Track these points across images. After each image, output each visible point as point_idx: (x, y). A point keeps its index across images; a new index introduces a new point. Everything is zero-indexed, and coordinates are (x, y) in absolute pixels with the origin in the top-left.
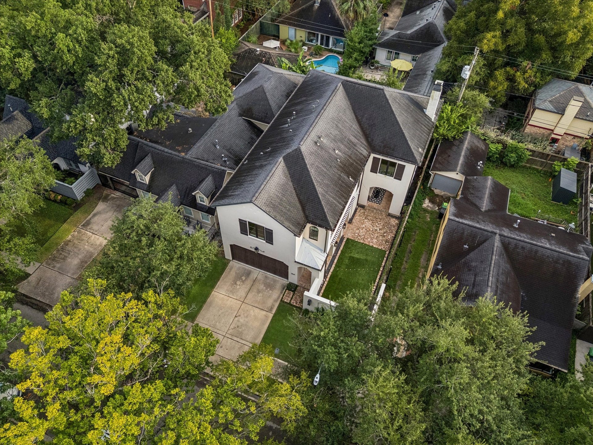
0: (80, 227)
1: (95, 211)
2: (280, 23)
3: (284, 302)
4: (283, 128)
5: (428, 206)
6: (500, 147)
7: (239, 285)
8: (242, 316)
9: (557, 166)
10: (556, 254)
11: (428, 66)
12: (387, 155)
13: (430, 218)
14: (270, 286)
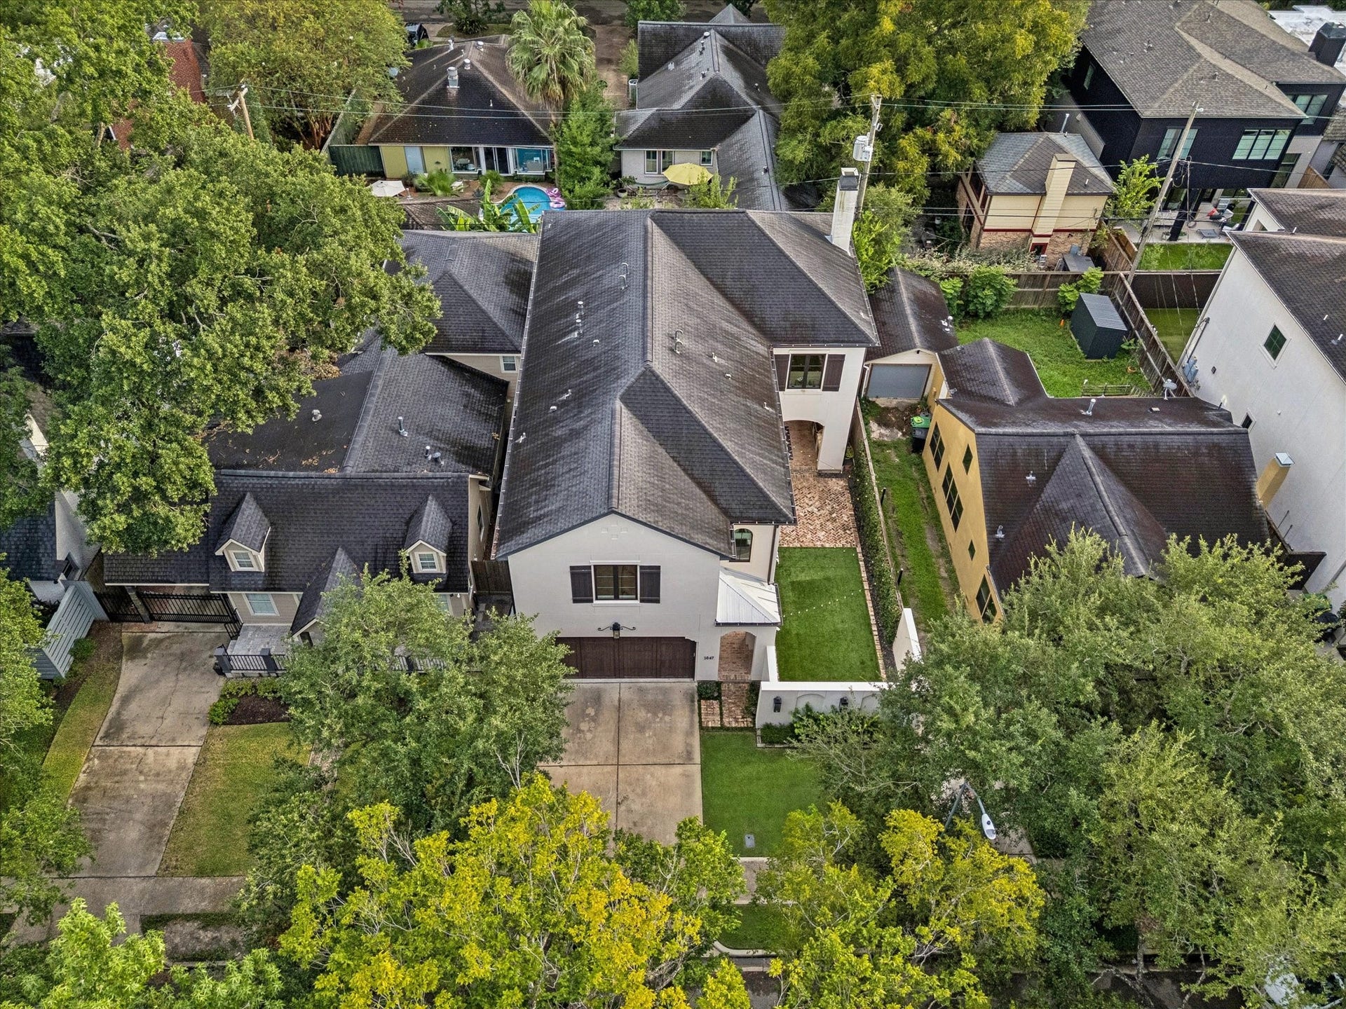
0: (98, 742)
1: (122, 689)
2: (380, 141)
3: (707, 729)
4: (568, 342)
5: (881, 435)
6: (957, 282)
7: (589, 730)
8: (631, 796)
9: (1068, 293)
10: (1190, 439)
11: (749, 163)
12: (805, 341)
13: (898, 456)
14: (660, 707)
